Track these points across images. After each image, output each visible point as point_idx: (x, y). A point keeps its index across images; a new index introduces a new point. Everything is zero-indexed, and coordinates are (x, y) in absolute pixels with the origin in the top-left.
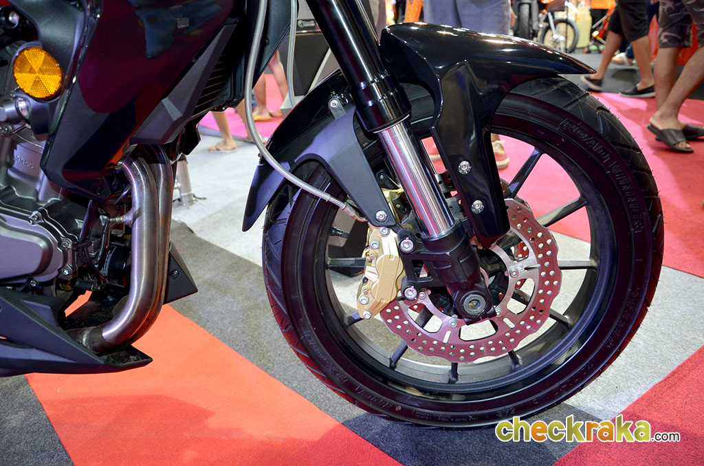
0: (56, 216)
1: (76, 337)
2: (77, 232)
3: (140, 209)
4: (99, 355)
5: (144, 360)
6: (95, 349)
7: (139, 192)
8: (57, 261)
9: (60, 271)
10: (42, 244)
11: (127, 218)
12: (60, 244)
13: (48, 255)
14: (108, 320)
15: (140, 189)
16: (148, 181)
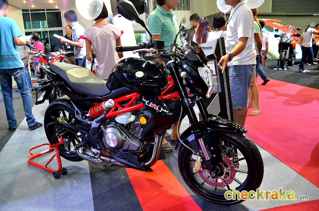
0: (141, 141)
1: (140, 163)
2: (144, 144)
3: (156, 143)
4: (144, 168)
5: (151, 171)
6: (143, 166)
7: (156, 140)
8: (140, 149)
9: (140, 151)
10: (138, 146)
11: (154, 143)
12: (141, 147)
13: (139, 148)
14: (147, 162)
15: (157, 139)
16: (158, 137)
